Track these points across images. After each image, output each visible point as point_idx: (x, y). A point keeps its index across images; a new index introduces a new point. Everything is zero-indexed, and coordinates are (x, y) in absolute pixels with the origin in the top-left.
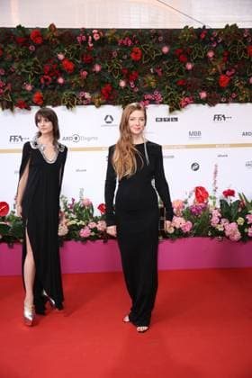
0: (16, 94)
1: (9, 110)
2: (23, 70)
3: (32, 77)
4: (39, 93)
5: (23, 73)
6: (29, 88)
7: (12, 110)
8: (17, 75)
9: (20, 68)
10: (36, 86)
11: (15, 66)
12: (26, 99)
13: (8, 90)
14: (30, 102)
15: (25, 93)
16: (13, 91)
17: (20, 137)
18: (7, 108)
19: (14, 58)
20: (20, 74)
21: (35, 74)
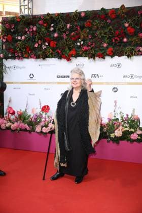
0: (97, 49)
1: (92, 59)
2: (103, 35)
3: (108, 38)
4: (111, 48)
5: (102, 36)
6: (105, 45)
7: (94, 59)
8: (99, 38)
9: (101, 33)
10: (109, 44)
11: (98, 32)
12: (103, 52)
13: (93, 47)
14: (105, 54)
15: (103, 48)
16: (96, 47)
17: (97, 75)
18: (91, 58)
19: (98, 28)
20: (100, 37)
21: (109, 36)
